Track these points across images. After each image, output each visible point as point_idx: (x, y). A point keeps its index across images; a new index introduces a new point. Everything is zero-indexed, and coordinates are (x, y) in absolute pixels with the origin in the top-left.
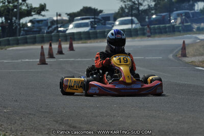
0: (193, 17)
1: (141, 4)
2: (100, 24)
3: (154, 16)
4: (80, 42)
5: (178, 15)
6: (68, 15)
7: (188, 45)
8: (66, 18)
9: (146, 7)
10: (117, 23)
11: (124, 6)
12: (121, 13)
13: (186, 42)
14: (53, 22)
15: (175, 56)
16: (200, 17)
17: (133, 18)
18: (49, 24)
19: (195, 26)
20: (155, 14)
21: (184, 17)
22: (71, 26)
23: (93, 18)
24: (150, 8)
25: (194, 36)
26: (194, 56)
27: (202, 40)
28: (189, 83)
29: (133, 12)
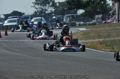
0: (76, 18)
1: (47, 10)
3: (54, 17)
5: (68, 17)
6: (4, 15)
7: (74, 33)
8: (3, 17)
9: (50, 12)
10: (33, 20)
11: (37, 11)
12: (35, 15)
13: (72, 32)
16: (80, 18)
17: (42, 18)
19: (77, 23)
20: (55, 16)
21: (71, 18)
22: (6, 22)
23: (19, 17)
24: (52, 12)
25: (77, 28)
27: (81, 31)
28: (74, 55)
29: (42, 14)
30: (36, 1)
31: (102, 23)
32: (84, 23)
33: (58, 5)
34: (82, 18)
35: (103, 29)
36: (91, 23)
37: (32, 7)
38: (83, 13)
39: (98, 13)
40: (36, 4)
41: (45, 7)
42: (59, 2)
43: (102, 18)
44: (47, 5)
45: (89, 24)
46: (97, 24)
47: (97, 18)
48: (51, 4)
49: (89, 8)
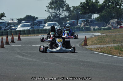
0: (91, 23)
1: (61, 15)
2: (36, 25)
3: (68, 22)
4: (24, 36)
5: (82, 21)
6: (17, 20)
8: (16, 21)
9: (64, 16)
10: (46, 25)
11: (50, 15)
12: (48, 19)
13: (87, 37)
14: (9, 24)
15: (80, 45)
16: (95, 23)
17: (56, 22)
18: (6, 25)
19: (92, 28)
20: (69, 20)
21: (85, 22)
22: (19, 26)
23: (32, 22)
24: (66, 17)
25: (92, 33)
26: (92, 45)
27: (96, 36)
28: (88, 61)
29: (56, 19)
30: (50, 6)
31: (117, 28)
32: (98, 28)
33: (72, 9)
34: (97, 22)
35: (119, 34)
36: (106, 28)
37: (46, 11)
38: (97, 18)
39: (113, 18)
40: (50, 9)
41: (59, 11)
42: (73, 7)
43: (117, 23)
44: (61, 9)
45: (104, 29)
46: (112, 28)
47: (112, 23)
48: (65, 8)
49: (104, 13)
